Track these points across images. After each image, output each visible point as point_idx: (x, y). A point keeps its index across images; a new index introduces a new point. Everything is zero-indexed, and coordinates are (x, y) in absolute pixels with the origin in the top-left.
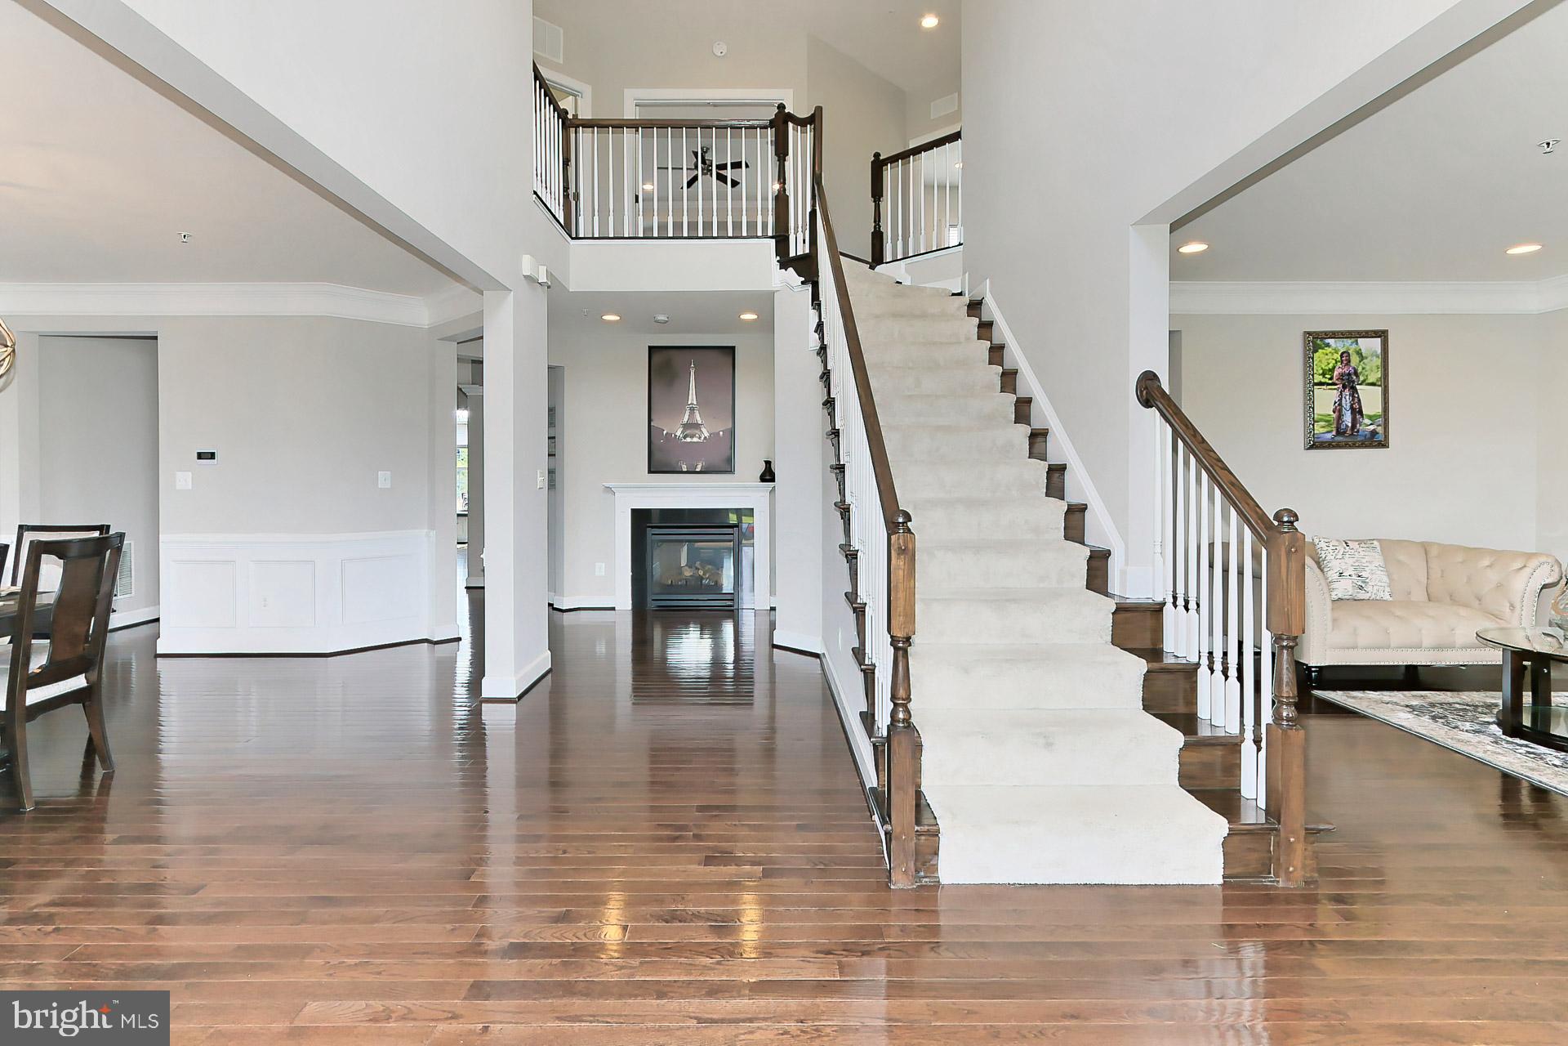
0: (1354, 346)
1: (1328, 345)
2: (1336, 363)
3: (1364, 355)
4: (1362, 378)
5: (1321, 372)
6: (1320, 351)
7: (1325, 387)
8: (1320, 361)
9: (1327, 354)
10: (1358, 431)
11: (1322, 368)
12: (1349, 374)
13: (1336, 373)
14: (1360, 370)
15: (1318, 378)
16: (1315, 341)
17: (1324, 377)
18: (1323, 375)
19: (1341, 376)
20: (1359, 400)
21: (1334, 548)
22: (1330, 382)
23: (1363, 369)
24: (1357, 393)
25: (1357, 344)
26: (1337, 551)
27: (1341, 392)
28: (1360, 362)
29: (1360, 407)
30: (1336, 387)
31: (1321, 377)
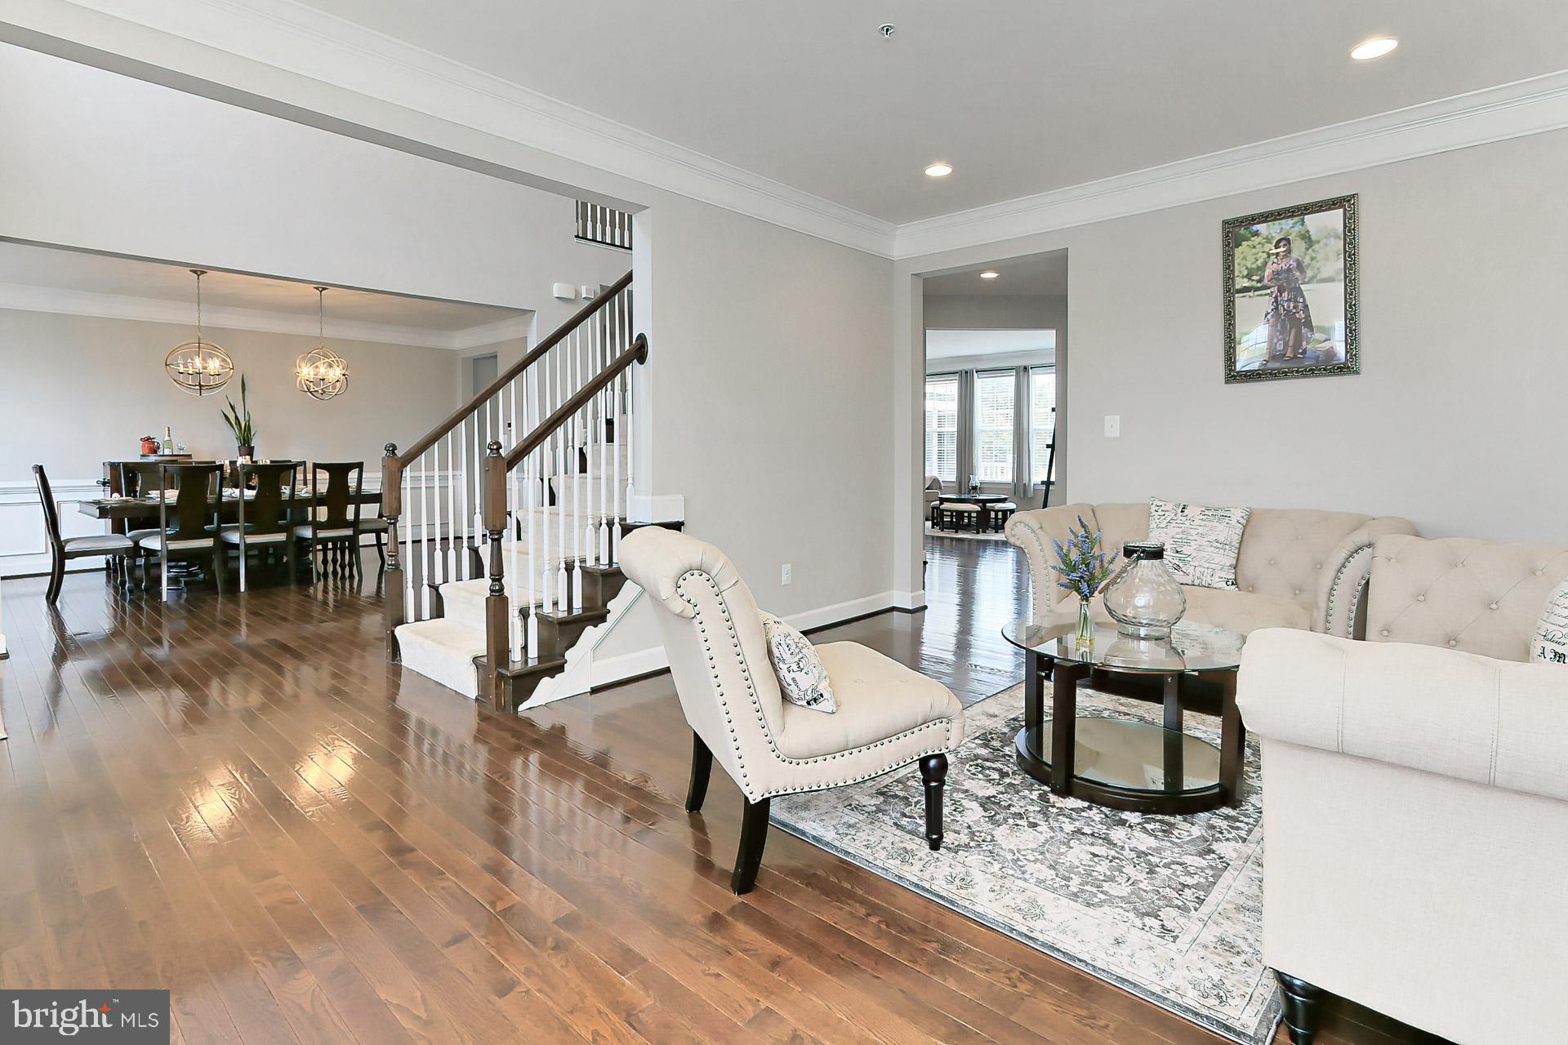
0: (1298, 228)
1: (1256, 234)
2: (1269, 257)
3: (1313, 238)
4: (1309, 273)
5: (1246, 272)
6: (1244, 243)
7: (1251, 294)
8: (1245, 258)
9: (1254, 247)
10: (1304, 352)
11: (1247, 268)
12: (1289, 270)
13: (1268, 272)
14: (1307, 260)
15: (1241, 283)
16: (1235, 231)
17: (1250, 279)
18: (1249, 277)
19: (1276, 273)
20: (1306, 307)
21: (1163, 513)
22: (1259, 285)
23: (1312, 259)
24: (1303, 296)
25: (1303, 224)
26: (1164, 517)
27: (1276, 298)
28: (1307, 249)
29: (1308, 316)
30: (1269, 291)
31: (1246, 280)
